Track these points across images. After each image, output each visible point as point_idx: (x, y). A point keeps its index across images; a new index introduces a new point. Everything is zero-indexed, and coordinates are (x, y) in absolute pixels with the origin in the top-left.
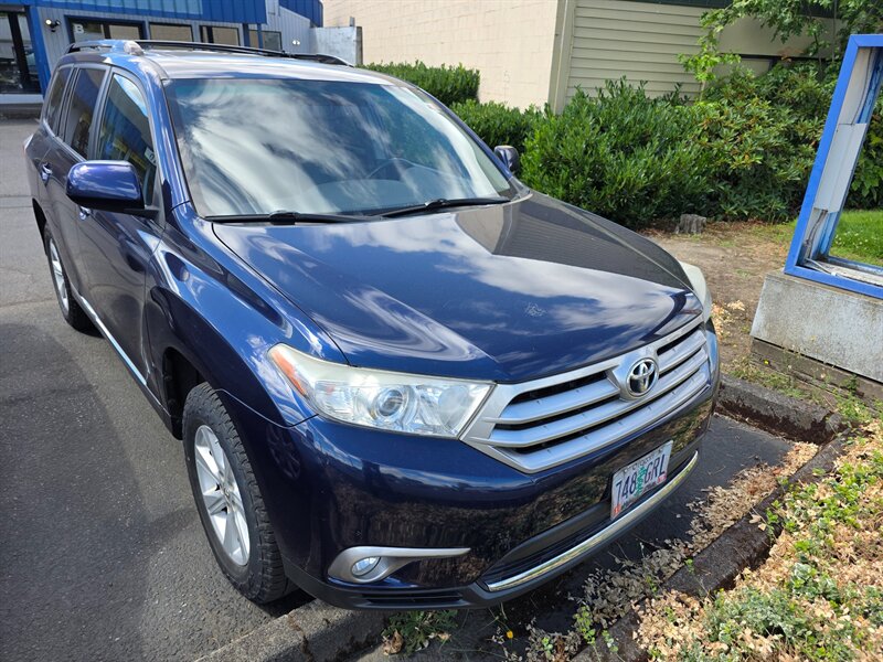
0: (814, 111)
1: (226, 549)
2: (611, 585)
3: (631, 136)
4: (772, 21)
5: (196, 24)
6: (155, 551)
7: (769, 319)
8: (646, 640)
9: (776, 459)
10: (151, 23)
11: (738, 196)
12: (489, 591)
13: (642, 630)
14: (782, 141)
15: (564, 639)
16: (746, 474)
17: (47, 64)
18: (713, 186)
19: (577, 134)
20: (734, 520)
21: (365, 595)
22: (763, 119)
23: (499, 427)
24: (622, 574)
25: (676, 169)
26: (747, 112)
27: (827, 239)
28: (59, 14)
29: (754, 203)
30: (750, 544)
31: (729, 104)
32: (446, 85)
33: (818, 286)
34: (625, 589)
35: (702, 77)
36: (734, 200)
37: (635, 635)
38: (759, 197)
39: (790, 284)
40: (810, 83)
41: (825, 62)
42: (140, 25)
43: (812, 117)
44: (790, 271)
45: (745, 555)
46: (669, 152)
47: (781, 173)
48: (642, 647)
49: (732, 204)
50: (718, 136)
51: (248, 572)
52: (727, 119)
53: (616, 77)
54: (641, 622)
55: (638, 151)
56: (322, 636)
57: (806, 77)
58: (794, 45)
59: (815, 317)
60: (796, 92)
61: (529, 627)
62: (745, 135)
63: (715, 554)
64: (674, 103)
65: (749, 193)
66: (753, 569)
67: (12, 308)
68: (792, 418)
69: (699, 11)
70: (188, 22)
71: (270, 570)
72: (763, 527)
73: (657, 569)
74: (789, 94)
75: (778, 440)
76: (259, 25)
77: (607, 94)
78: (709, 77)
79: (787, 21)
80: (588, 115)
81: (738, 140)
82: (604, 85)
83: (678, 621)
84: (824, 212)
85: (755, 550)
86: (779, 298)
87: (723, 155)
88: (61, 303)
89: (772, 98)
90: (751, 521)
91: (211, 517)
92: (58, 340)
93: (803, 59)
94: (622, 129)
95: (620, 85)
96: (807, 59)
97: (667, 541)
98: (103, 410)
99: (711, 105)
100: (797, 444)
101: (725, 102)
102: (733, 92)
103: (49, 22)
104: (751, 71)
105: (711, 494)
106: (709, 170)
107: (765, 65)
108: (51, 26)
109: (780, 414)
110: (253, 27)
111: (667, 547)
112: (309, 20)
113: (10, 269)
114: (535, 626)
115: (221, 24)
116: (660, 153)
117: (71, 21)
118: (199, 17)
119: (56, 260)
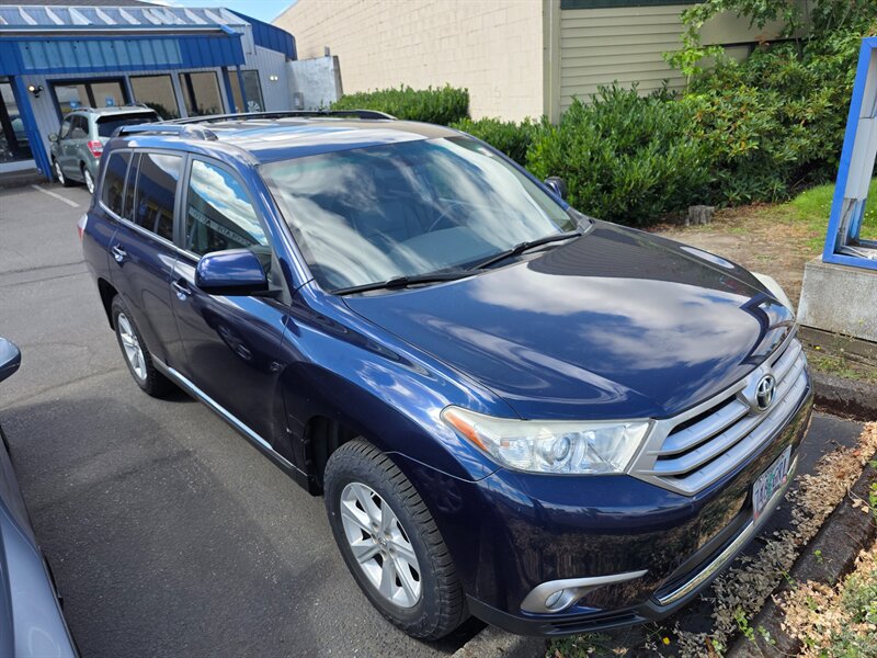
0: (799, 92)
1: (383, 593)
2: (738, 581)
3: (632, 138)
4: (746, 11)
5: (175, 74)
7: (813, 306)
8: (795, 630)
9: (851, 441)
10: (131, 77)
11: (738, 182)
12: (660, 605)
13: (788, 621)
14: (773, 124)
15: (712, 639)
16: (828, 459)
17: (37, 131)
18: (714, 175)
19: (580, 143)
20: (832, 505)
21: (553, 624)
22: (753, 105)
23: (661, 458)
24: (745, 570)
25: (680, 165)
26: (736, 100)
27: (856, 224)
28: (42, 80)
29: (755, 186)
30: (859, 527)
31: (718, 94)
32: (438, 106)
33: (859, 271)
34: (753, 584)
35: (689, 71)
36: (735, 185)
37: (783, 627)
38: (759, 180)
39: (830, 272)
40: (794, 65)
41: (802, 43)
42: (121, 81)
43: (798, 97)
44: (829, 259)
45: (857, 539)
46: (672, 149)
47: (777, 155)
48: (793, 636)
49: (734, 190)
50: (714, 128)
52: (718, 109)
53: (607, 81)
54: (785, 613)
55: (640, 152)
57: (787, 59)
58: (771, 30)
59: (860, 301)
60: (780, 75)
61: (675, 632)
62: (739, 123)
63: (831, 541)
64: (664, 98)
65: (748, 178)
66: (867, 550)
67: (82, 383)
68: (858, 401)
69: (679, 9)
70: (168, 72)
71: (448, 610)
72: (866, 509)
73: (775, 561)
74: (777, 77)
75: (849, 422)
76: (238, 66)
77: (600, 99)
78: (695, 71)
79: (763, 8)
80: (588, 124)
81: (733, 127)
82: (597, 91)
83: (819, 608)
84: (853, 201)
85: (865, 533)
86: (821, 287)
87: (721, 144)
88: (134, 374)
89: (757, 83)
90: (854, 506)
91: (362, 566)
92: (139, 409)
93: (780, 41)
94: (622, 133)
95: (612, 90)
96: (784, 41)
97: (776, 533)
98: (210, 474)
99: (700, 97)
100: (867, 424)
101: (714, 92)
102: (720, 82)
103: (32, 89)
104: (732, 59)
105: (802, 483)
106: (708, 160)
107: (743, 52)
108: (35, 92)
109: (846, 398)
110: (232, 68)
111: (776, 539)
112: (283, 55)
113: (65, 343)
114: (680, 629)
115: (195, 70)
116: (663, 150)
117: (52, 84)
118: (180, 66)
119: (125, 332)
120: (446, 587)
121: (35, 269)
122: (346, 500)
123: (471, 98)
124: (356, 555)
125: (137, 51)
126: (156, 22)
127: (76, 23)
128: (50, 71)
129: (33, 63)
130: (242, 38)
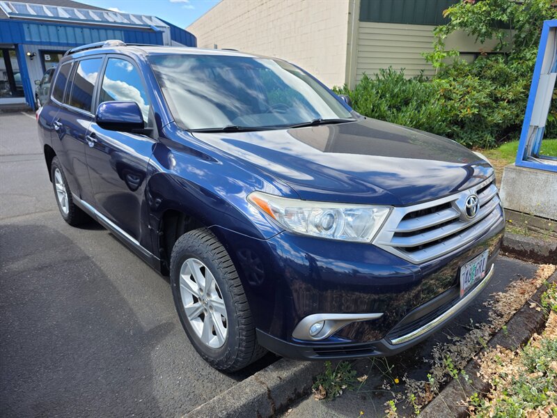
0: (505, 82)
1: (203, 341)
2: (449, 351)
3: (399, 100)
4: (474, 32)
6: (153, 348)
7: (508, 194)
8: (487, 377)
9: (532, 275)
11: (465, 134)
12: (392, 344)
13: (482, 371)
14: (488, 100)
15: (429, 384)
16: (515, 284)
17: (29, 79)
18: (450, 128)
19: (366, 100)
20: (516, 310)
22: (475, 88)
23: (397, 235)
24: (455, 345)
25: (428, 118)
26: (466, 84)
27: (537, 145)
28: (35, 49)
29: (475, 137)
30: (534, 319)
31: (454, 80)
33: (539, 171)
34: (459, 353)
35: (437, 65)
36: (462, 136)
37: (478, 375)
38: (478, 134)
39: (520, 172)
40: (502, 66)
41: (507, 55)
43: (504, 85)
44: (519, 164)
45: (532, 326)
46: (424, 108)
47: (490, 119)
48: (485, 381)
49: (462, 139)
50: (451, 99)
51: (226, 349)
52: (454, 89)
53: (386, 67)
54: (480, 366)
55: (404, 109)
56: (278, 387)
57: (497, 62)
58: (488, 45)
59: (538, 191)
60: (493, 71)
61: (404, 379)
62: (466, 97)
63: (514, 326)
64: (421, 81)
65: (471, 132)
66: (539, 334)
67: (27, 216)
68: (536, 250)
69: (432, 28)
71: (244, 344)
72: (539, 309)
73: (475, 341)
74: (489, 73)
75: (529, 264)
77: (381, 77)
78: (441, 65)
79: (484, 30)
80: (372, 89)
81: (462, 100)
82: (379, 72)
83: (504, 364)
84: (537, 127)
85: (537, 323)
86: (514, 182)
87: (455, 109)
88: (61, 211)
89: (479, 75)
90: (531, 307)
91: (191, 322)
92: (62, 232)
93: (494, 53)
94: (393, 96)
95: (388, 71)
96: (496, 53)
97: (477, 325)
98: (100, 270)
99: (443, 81)
100: (541, 265)
101: (452, 79)
102: (456, 73)
103: (29, 54)
104: (465, 61)
105: (497, 297)
106: (446, 119)
107: (471, 58)
108: (31, 56)
109: (528, 249)
111: (477, 328)
113: (22, 194)
114: (407, 377)
116: (418, 108)
117: (42, 53)
119: (58, 183)
120: (243, 326)
121: (13, 155)
122: (183, 274)
124: (188, 314)
125: (97, 35)
126: (111, 20)
127: (61, 16)
128: (41, 43)
129: (31, 37)
130: (163, 34)
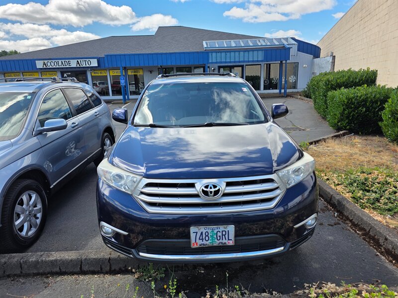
5: (262, 63)
10: (246, 65)
12: (139, 255)
23: (142, 193)
28: (216, 66)
42: (242, 66)
70: (260, 63)
76: (286, 61)
108: (213, 70)
110: (284, 62)
111: (271, 294)
112: (312, 56)
115: (273, 62)
117: (220, 67)
118: (262, 61)
123: (378, 75)
129: (212, 60)
130: (291, 49)
